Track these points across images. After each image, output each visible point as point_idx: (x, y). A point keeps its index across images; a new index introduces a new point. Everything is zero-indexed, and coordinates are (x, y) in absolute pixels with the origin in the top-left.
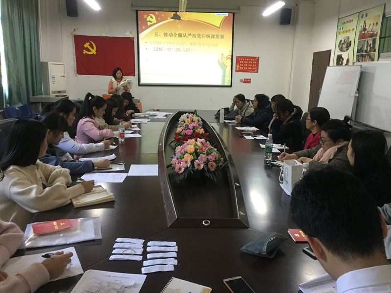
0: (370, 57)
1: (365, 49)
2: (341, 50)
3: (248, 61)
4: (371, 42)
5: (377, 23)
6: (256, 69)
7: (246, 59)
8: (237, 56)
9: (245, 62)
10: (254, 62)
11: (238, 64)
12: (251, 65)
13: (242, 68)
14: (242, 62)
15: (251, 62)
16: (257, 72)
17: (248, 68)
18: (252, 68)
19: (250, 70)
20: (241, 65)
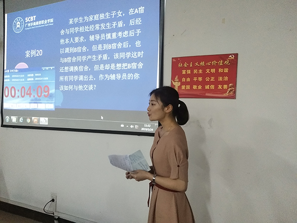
3: (204, 68)
6: (228, 88)
7: (197, 64)
8: (172, 58)
9: (195, 71)
10: (220, 70)
11: (177, 77)
12: (213, 79)
13: (188, 87)
14: (186, 72)
15: (213, 71)
16: (234, 97)
17: (203, 87)
18: (216, 87)
19: (209, 93)
20: (184, 80)
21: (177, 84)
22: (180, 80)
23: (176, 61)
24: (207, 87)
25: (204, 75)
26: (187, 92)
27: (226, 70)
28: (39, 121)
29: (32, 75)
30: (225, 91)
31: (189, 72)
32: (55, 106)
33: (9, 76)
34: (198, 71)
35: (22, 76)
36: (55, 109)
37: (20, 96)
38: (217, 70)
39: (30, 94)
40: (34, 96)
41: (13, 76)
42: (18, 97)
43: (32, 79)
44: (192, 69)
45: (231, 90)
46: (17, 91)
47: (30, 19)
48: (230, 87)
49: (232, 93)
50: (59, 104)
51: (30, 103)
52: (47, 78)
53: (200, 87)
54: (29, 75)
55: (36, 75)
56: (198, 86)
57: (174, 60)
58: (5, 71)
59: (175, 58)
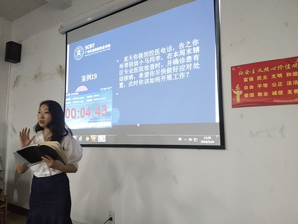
3: (269, 74)
7: (260, 70)
8: (232, 67)
9: (259, 78)
11: (238, 85)
12: (280, 84)
13: (252, 95)
14: (248, 79)
15: (280, 75)
17: (270, 94)
19: (277, 99)
20: (246, 88)
21: (239, 93)
22: (242, 88)
23: (235, 70)
24: (275, 93)
25: (270, 81)
26: (251, 101)
27: (295, 74)
28: (97, 138)
29: (91, 96)
30: (296, 96)
31: (252, 79)
32: (112, 124)
33: (70, 99)
34: (262, 78)
35: (82, 98)
36: (113, 126)
37: (80, 116)
38: (284, 75)
39: (89, 114)
40: (93, 116)
41: (74, 99)
42: (78, 117)
43: (91, 100)
44: (255, 76)
46: (77, 112)
47: (89, 47)
50: (116, 122)
51: (89, 122)
52: (105, 98)
53: (266, 94)
54: (88, 97)
55: (95, 96)
56: (263, 92)
57: (233, 69)
58: (66, 95)
59: (235, 67)
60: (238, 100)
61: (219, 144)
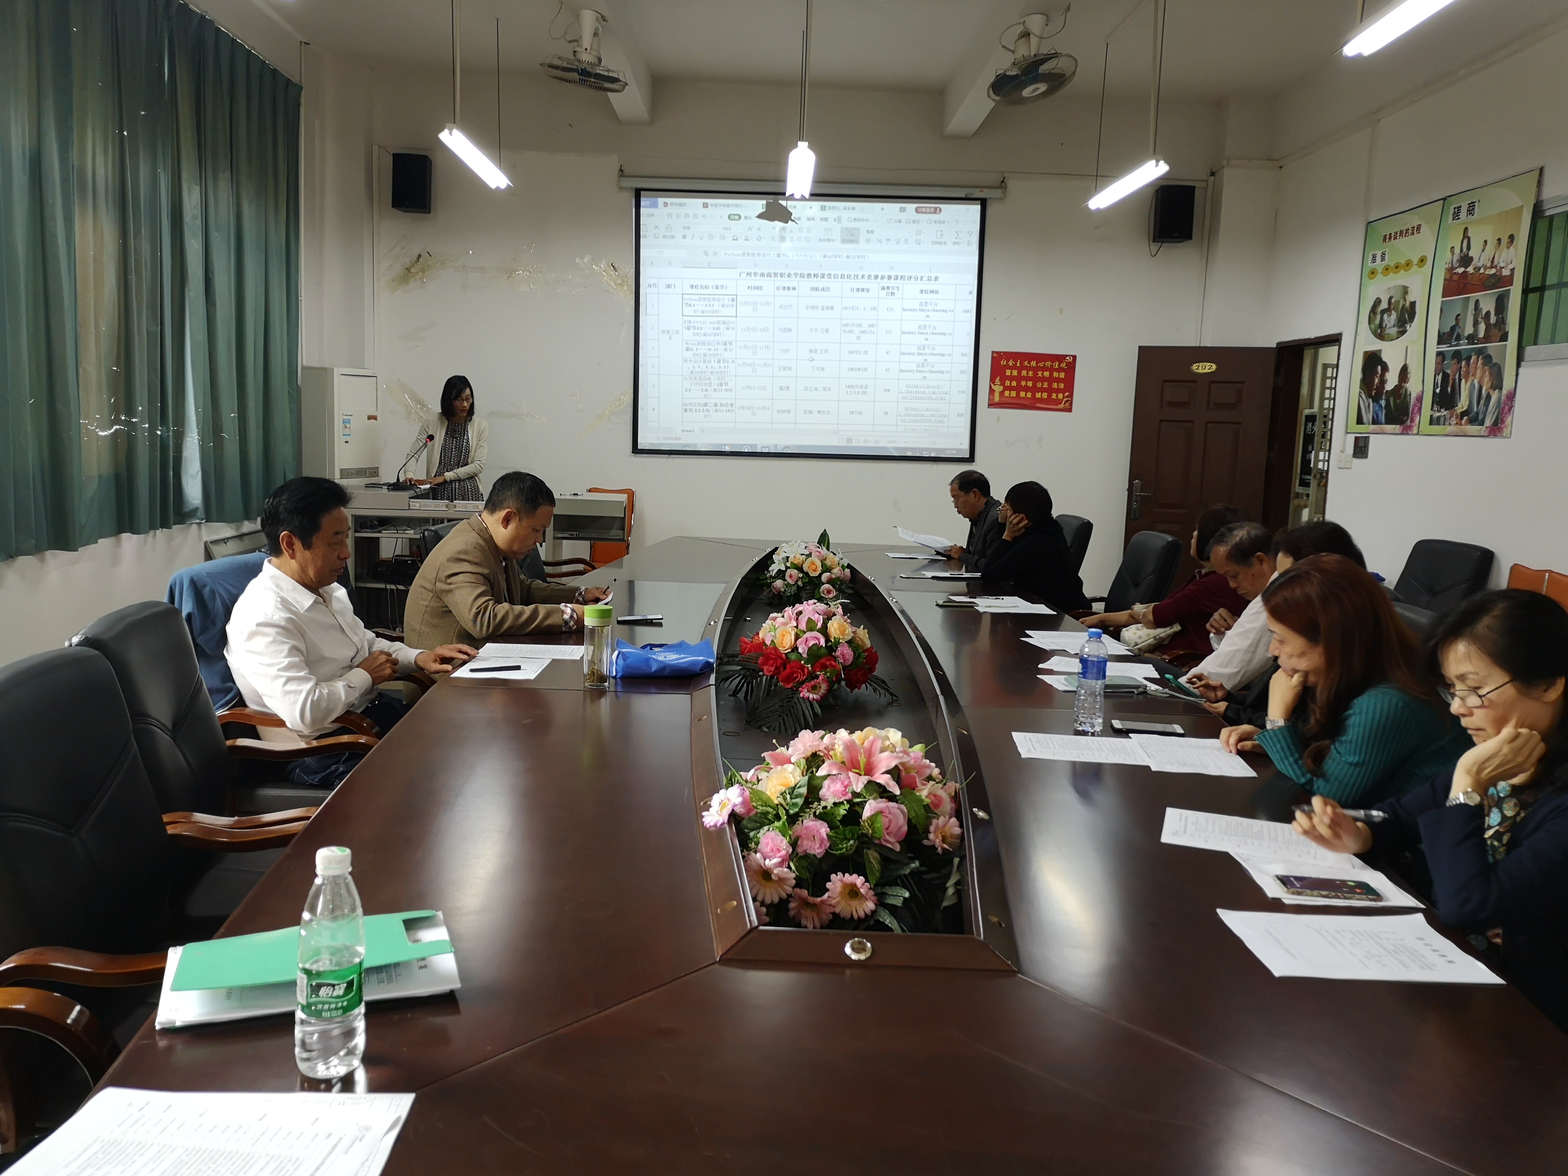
0: (1488, 359)
1: (1469, 330)
2: (1380, 333)
3: (1035, 370)
4: (1488, 304)
5: (1512, 238)
6: (1064, 398)
7: (1026, 363)
8: (993, 352)
9: (1024, 373)
10: (1055, 375)
11: (998, 378)
12: (1046, 385)
13: (1014, 394)
14: (1011, 372)
15: (1047, 374)
16: (1069, 410)
17: (1034, 395)
18: (1049, 396)
19: (1041, 403)
20: (1007, 383)
21: (998, 388)
22: (1003, 384)
23: (997, 358)
24: (1038, 395)
25: (1035, 379)
26: (1010, 401)
27: (1062, 375)
30: (1059, 402)
31: (1015, 373)
34: (1027, 373)
38: (1051, 374)
44: (1020, 370)
45: (1067, 401)
48: (1066, 397)
49: (1067, 404)
53: (1029, 395)
56: (1026, 392)
59: (997, 353)
60: (997, 398)
61: (968, 456)
